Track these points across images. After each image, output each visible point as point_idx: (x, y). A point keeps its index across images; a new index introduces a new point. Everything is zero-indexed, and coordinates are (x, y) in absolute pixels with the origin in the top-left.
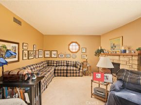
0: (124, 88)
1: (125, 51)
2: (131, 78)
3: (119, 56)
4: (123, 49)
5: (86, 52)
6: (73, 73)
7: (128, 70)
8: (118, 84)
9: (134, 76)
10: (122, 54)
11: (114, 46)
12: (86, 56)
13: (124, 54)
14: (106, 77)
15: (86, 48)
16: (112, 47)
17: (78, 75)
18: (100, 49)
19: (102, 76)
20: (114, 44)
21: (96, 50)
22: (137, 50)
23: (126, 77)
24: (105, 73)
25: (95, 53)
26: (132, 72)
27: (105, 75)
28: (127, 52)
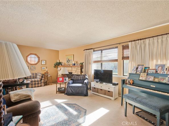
0: (73, 83)
1: (75, 64)
2: (76, 78)
3: (72, 67)
4: (73, 63)
5: (46, 64)
6: (35, 84)
7: (75, 75)
8: (71, 82)
9: (77, 77)
10: (73, 66)
11: (68, 61)
12: (46, 68)
13: (74, 66)
14: (65, 79)
15: (46, 61)
16: (67, 61)
17: (40, 85)
18: (58, 62)
19: (63, 79)
20: (69, 59)
21: (55, 62)
22: (80, 64)
23: (74, 78)
24: (64, 77)
25: (54, 66)
26: (77, 75)
27: (64, 78)
28: (76, 65)
